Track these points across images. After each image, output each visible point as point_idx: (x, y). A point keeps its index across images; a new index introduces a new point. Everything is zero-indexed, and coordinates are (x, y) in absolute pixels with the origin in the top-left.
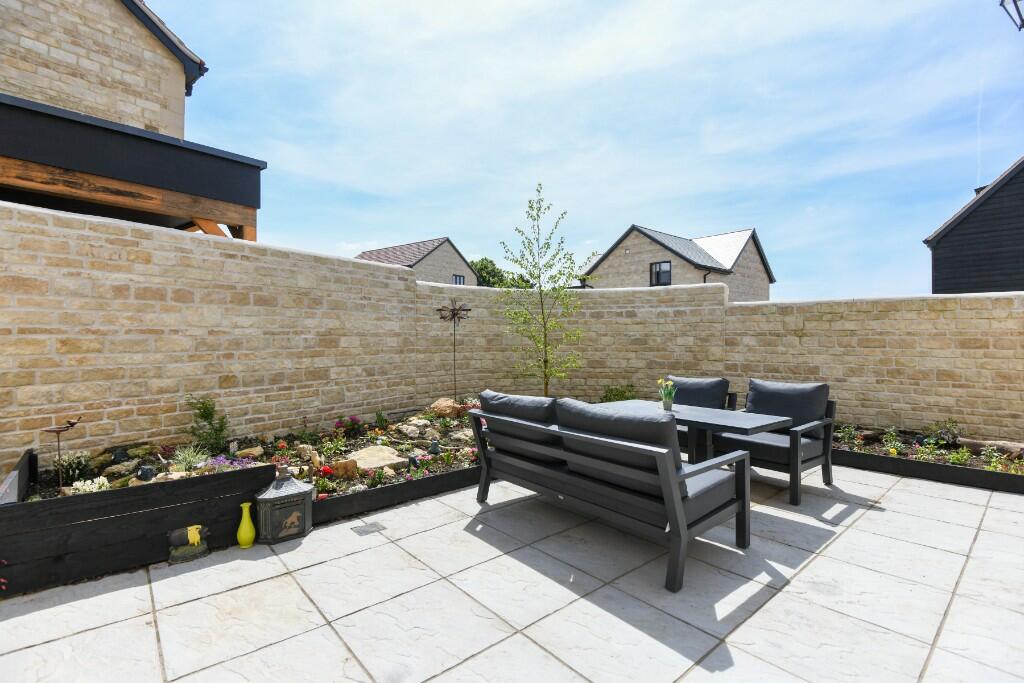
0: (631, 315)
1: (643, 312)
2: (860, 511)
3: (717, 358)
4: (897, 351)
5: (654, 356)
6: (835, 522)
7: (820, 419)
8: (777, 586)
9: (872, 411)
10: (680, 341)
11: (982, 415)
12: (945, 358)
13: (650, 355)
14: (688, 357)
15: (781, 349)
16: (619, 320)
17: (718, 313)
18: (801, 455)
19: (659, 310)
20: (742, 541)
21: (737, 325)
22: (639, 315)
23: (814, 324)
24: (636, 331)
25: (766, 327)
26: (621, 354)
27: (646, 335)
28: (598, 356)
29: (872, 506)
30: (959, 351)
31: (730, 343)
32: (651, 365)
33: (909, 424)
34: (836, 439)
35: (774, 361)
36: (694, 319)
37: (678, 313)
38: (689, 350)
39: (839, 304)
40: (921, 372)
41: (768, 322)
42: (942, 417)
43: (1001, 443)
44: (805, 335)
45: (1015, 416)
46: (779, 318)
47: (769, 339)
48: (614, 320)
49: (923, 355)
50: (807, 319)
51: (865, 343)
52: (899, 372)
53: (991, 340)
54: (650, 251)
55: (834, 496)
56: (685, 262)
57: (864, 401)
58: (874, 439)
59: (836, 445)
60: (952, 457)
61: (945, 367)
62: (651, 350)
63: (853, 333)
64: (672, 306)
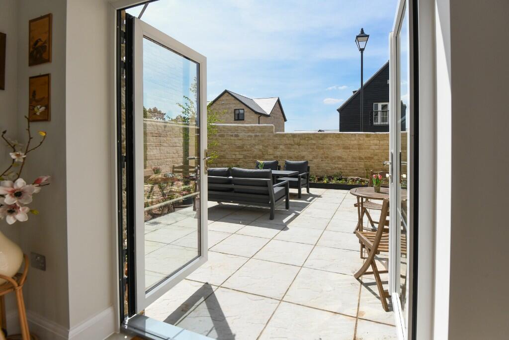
0: (237, 136)
1: (241, 135)
2: (316, 198)
3: (271, 153)
4: (327, 150)
5: (248, 153)
6: (310, 201)
7: (306, 172)
8: (297, 215)
9: (320, 170)
10: (257, 147)
11: (349, 170)
12: (339, 152)
13: (245, 153)
14: (260, 153)
15: (293, 150)
16: (232, 138)
17: (271, 136)
18: (301, 183)
19: (248, 134)
20: (287, 207)
21: (278, 141)
22: (240, 136)
23: (303, 141)
24: (239, 143)
25: (288, 142)
26: (233, 153)
27: (244, 145)
28: (222, 154)
29: (319, 196)
30: (343, 150)
31: (275, 148)
32: (245, 157)
33: (330, 174)
34: (310, 180)
35: (291, 154)
36: (262, 138)
37: (256, 136)
38: (260, 150)
39: (310, 134)
40: (334, 157)
41: (288, 140)
42: (338, 171)
43: (352, 177)
44: (300, 145)
45: (357, 170)
46: (292, 138)
47: (289, 146)
48: (229, 138)
49: (334, 151)
50: (301, 139)
51: (318, 148)
52: (327, 157)
53: (351, 147)
54: (234, 104)
55: (310, 195)
56: (250, 110)
57: (318, 167)
58: (321, 179)
59: (310, 182)
60: (340, 182)
61: (340, 155)
62: (245, 151)
63: (314, 144)
64: (253, 133)
